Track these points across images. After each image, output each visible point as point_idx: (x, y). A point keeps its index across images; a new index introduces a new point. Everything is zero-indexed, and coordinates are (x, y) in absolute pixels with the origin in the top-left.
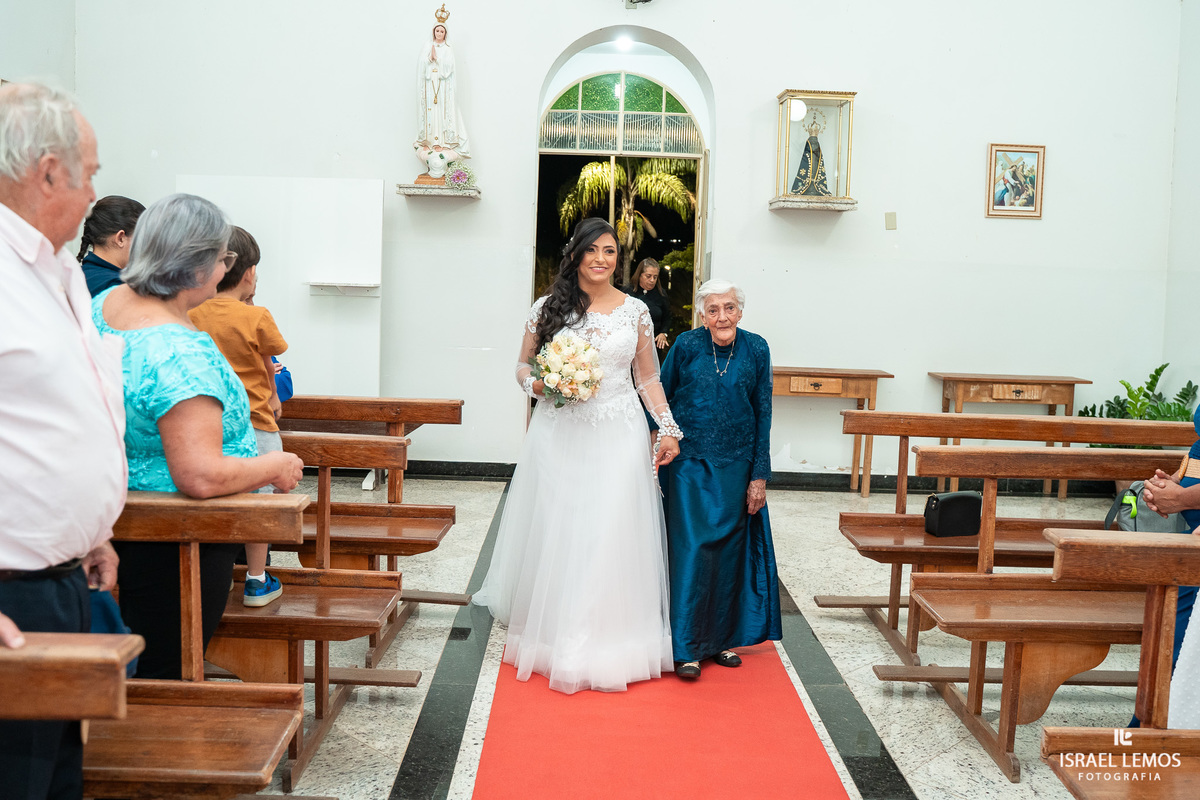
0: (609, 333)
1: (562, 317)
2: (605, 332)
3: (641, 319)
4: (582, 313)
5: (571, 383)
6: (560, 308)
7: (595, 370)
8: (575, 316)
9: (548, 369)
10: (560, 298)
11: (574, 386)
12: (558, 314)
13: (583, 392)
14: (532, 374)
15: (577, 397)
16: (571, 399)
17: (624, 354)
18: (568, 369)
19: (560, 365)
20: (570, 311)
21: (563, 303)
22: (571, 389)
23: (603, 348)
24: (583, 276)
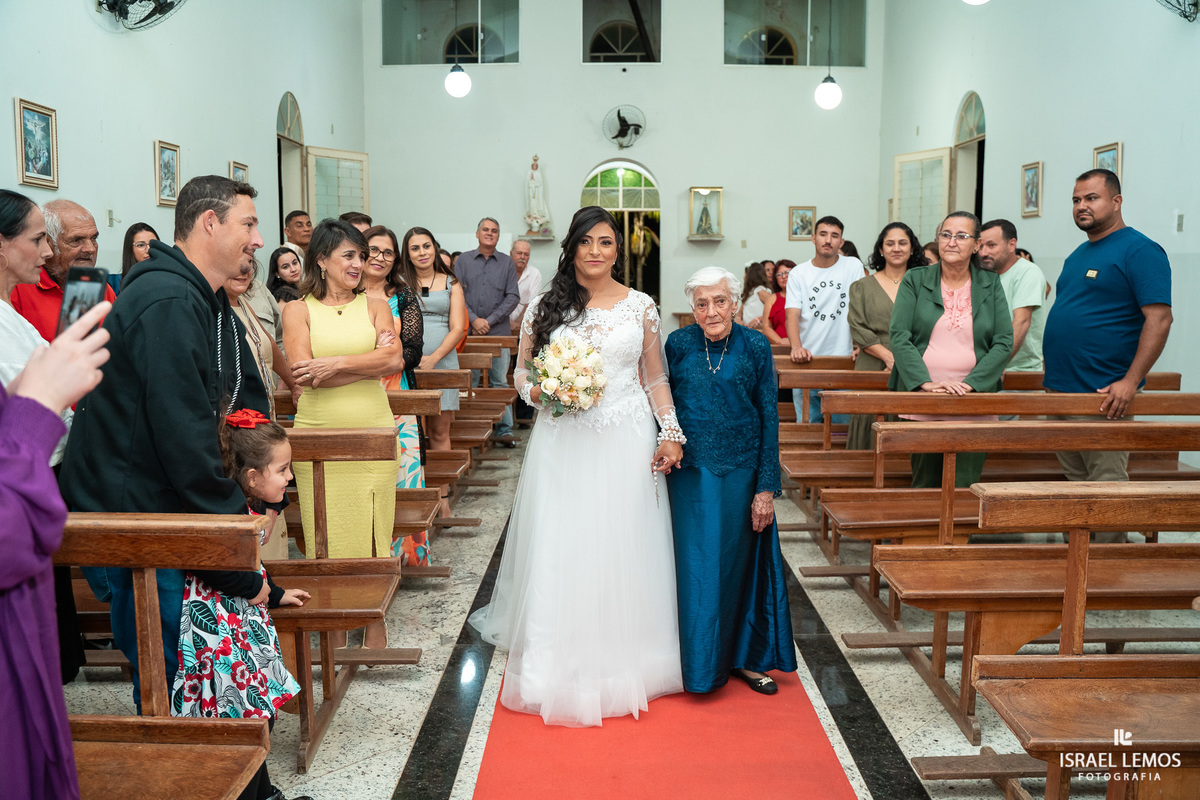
0: (610, 329)
1: (560, 314)
2: (606, 328)
3: (646, 314)
4: (581, 309)
5: (571, 389)
6: (558, 304)
7: (598, 376)
8: (573, 313)
9: (546, 374)
10: (558, 294)
11: (574, 394)
12: (555, 310)
13: (585, 400)
14: (529, 379)
15: (577, 406)
16: (570, 407)
17: (628, 351)
18: (567, 374)
19: (558, 370)
20: (568, 308)
21: (560, 298)
22: (571, 397)
23: (605, 345)
24: (580, 271)
